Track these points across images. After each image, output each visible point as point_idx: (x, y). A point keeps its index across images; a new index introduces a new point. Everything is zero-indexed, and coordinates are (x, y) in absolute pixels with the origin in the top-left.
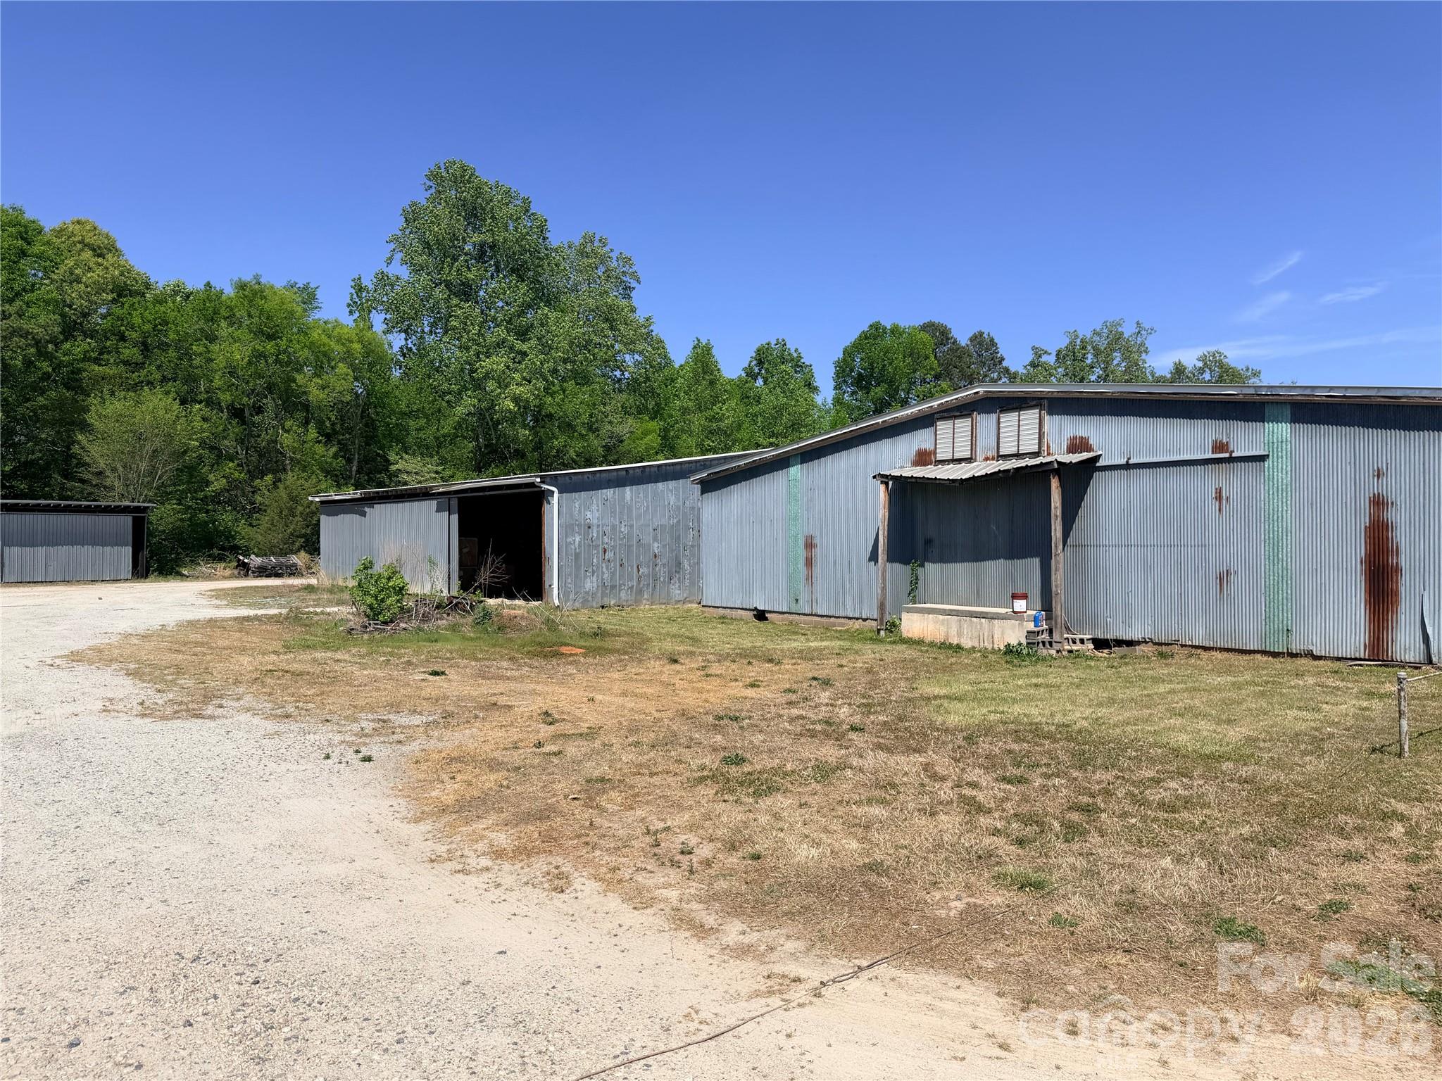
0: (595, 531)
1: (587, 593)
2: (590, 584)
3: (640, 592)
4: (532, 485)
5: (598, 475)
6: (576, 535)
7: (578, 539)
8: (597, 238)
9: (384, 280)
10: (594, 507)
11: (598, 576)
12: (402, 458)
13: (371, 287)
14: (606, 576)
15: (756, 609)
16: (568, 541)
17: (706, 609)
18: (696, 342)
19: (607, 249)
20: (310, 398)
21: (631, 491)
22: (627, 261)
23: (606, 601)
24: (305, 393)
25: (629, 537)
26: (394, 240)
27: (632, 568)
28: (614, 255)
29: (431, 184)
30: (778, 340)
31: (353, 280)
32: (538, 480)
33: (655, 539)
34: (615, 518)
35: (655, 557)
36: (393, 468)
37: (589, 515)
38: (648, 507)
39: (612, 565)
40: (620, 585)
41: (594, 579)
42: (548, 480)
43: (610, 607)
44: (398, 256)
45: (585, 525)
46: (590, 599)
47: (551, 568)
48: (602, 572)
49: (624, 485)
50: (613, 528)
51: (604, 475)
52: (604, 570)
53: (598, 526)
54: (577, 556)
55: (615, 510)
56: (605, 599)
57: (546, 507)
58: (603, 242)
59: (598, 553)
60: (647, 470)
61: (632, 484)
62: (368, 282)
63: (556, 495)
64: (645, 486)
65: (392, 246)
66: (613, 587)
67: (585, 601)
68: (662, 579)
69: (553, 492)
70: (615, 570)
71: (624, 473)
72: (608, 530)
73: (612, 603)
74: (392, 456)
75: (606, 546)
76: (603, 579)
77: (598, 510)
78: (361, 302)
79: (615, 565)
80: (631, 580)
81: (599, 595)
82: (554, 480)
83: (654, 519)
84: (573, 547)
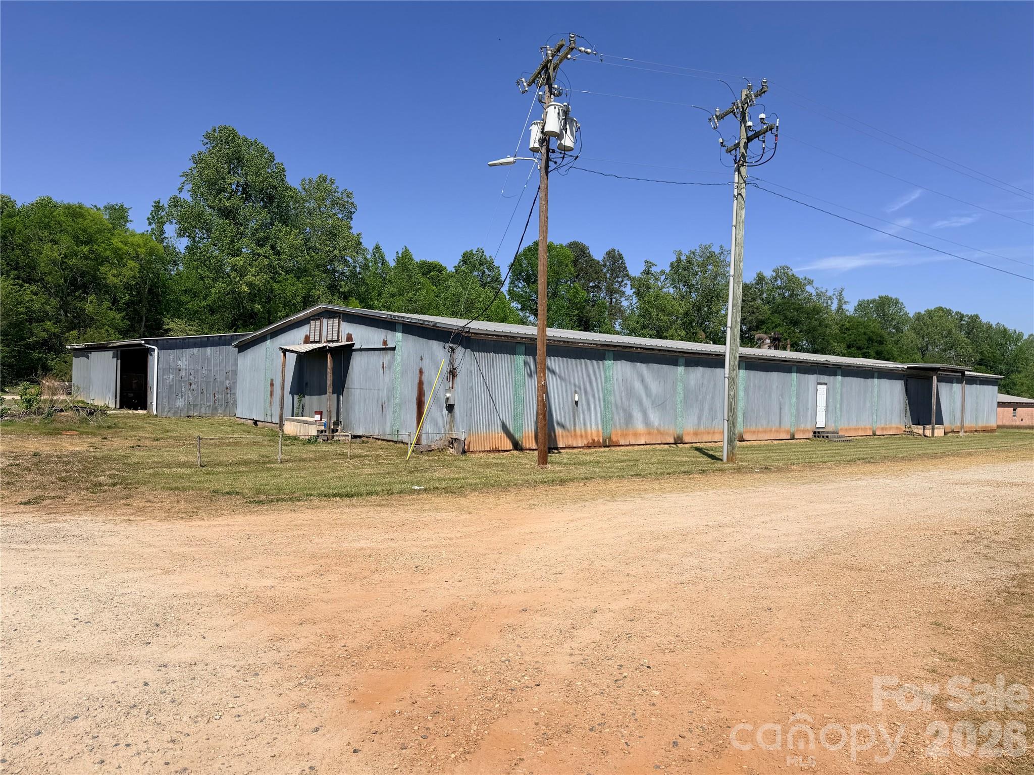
0: (184, 372)
1: (178, 408)
2: (180, 403)
3: (216, 409)
4: (140, 345)
5: (187, 340)
6: (170, 374)
7: (171, 377)
8: (329, 178)
9: (175, 202)
10: (184, 359)
11: (185, 399)
12: (172, 321)
13: (166, 206)
14: (191, 399)
15: (253, 420)
16: (165, 377)
17: (238, 419)
18: (404, 249)
19: (334, 186)
20: (108, 282)
21: (211, 350)
22: (349, 195)
23: (191, 413)
24: (104, 278)
25: (207, 377)
26: (185, 175)
27: (210, 394)
28: (340, 190)
29: (207, 141)
30: (478, 248)
31: (155, 202)
32: (143, 342)
33: (227, 378)
34: (198, 365)
35: (227, 388)
36: (166, 327)
37: (180, 363)
38: (222, 360)
39: (195, 392)
40: (201, 405)
41: (183, 400)
42: (151, 342)
43: (193, 417)
44: (189, 187)
45: (176, 369)
46: (179, 411)
47: (152, 393)
48: (188, 396)
49: (206, 346)
50: (197, 371)
51: (191, 340)
52: (190, 395)
53: (186, 369)
54: (170, 387)
55: (199, 361)
56: (190, 412)
57: (150, 357)
58: (332, 182)
59: (186, 385)
60: (223, 338)
61: (211, 346)
62: (165, 203)
63: (156, 351)
64: (221, 347)
65: (184, 179)
66: (195, 405)
67: (175, 413)
68: (232, 402)
69: (154, 349)
70: (197, 396)
71: (206, 339)
72: (192, 372)
73: (195, 414)
74: (166, 320)
75: (191, 382)
76: (188, 401)
77: (186, 361)
78: (157, 216)
79: (197, 393)
80: (209, 401)
81: (186, 409)
82: (156, 343)
83: (227, 367)
84: (168, 381)
